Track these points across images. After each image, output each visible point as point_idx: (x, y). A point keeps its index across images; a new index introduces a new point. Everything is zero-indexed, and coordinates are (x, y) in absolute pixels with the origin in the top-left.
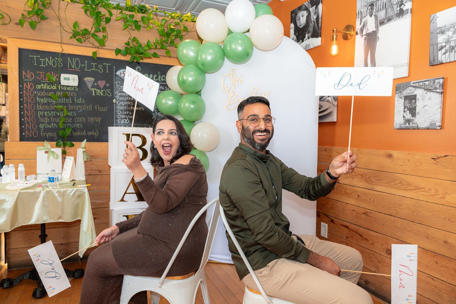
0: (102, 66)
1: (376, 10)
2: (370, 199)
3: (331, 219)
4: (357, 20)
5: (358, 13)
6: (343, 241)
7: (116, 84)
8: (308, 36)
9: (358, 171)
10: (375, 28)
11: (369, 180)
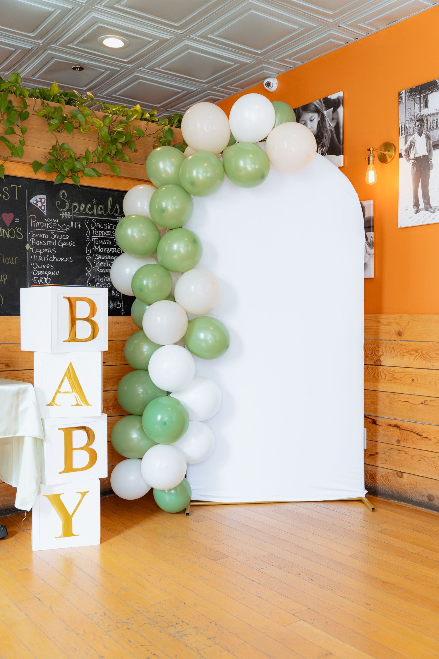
0: (7, 190)
1: (427, 127)
2: (430, 382)
3: (371, 419)
4: (400, 138)
5: (402, 128)
6: (392, 448)
7: (29, 219)
8: (322, 151)
9: (410, 345)
10: (427, 151)
11: (427, 356)
